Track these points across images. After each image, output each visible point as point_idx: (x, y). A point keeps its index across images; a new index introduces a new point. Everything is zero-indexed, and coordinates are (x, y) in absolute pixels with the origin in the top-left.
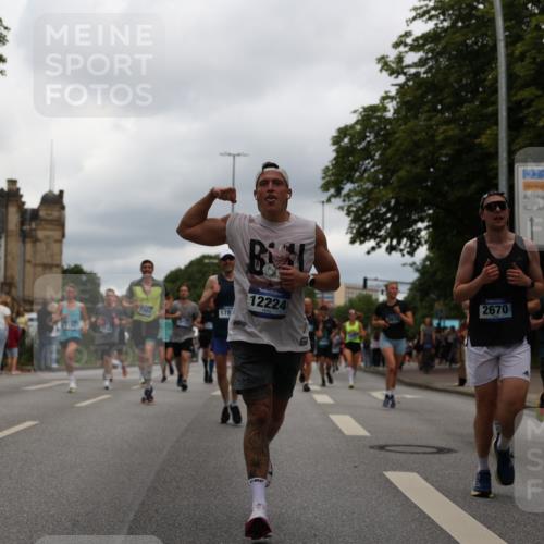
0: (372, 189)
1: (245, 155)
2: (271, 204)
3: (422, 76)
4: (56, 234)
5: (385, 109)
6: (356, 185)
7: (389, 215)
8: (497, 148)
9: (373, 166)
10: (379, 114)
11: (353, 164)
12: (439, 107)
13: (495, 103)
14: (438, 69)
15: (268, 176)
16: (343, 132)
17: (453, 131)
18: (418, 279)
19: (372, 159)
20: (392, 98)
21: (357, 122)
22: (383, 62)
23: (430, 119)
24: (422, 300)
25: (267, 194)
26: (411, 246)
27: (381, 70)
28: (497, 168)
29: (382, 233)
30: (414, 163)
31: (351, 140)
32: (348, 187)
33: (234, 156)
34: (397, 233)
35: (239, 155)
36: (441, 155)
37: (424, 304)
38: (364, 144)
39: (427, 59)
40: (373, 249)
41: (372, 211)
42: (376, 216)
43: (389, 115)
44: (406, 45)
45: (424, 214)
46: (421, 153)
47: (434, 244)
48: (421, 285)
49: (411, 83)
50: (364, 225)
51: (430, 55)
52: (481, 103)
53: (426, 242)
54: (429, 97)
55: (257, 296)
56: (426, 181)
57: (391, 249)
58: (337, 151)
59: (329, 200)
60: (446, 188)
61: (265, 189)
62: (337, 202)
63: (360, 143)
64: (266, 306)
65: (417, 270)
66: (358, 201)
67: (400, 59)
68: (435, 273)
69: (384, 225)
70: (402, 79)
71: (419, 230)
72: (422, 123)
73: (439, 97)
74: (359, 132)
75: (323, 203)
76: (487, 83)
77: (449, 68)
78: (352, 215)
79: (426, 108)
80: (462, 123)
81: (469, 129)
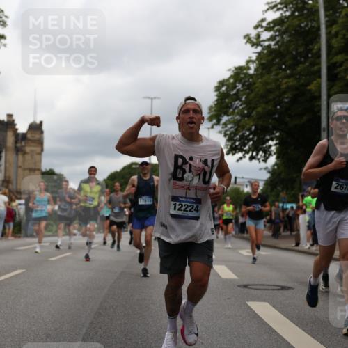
0: (240, 120)
1: (159, 98)
3: (273, 47)
4: (38, 149)
5: (249, 68)
6: (230, 117)
7: (251, 137)
8: (320, 93)
9: (241, 105)
10: (245, 71)
11: (228, 104)
12: (284, 67)
13: (319, 64)
14: (283, 42)
15: (189, 107)
16: (222, 83)
17: (292, 82)
18: (270, 178)
19: (240, 100)
20: (253, 62)
21: (231, 77)
22: (248, 38)
23: (277, 74)
24: (272, 191)
25: (189, 120)
26: (265, 156)
27: (246, 43)
28: (320, 106)
29: (247, 148)
30: (267, 103)
31: (226, 89)
33: (152, 99)
34: (256, 148)
35: (155, 98)
36: (284, 98)
37: (273, 193)
38: (235, 91)
39: (276, 36)
40: (241, 158)
41: (240, 134)
42: (243, 137)
43: (251, 72)
44: (262, 27)
45: (273, 136)
46: (271, 97)
47: (280, 155)
48: (271, 181)
49: (265, 52)
50: (235, 143)
51: (277, 33)
52: (310, 64)
53: (275, 154)
54: (277, 60)
55: (178, 203)
56: (274, 114)
57: (252, 158)
58: (217, 96)
59: (212, 127)
60: (288, 119)
62: (219, 128)
63: (232, 90)
64: (185, 210)
65: (269, 172)
66: (232, 128)
67: (258, 36)
68: (280, 174)
69: (248, 142)
70: (259, 49)
71: (270, 146)
72: (272, 77)
73: (283, 61)
74: (232, 83)
75: (209, 129)
76: (314, 51)
77: (289, 42)
78: (227, 136)
79: (275, 68)
80: (298, 77)
81: (302, 81)
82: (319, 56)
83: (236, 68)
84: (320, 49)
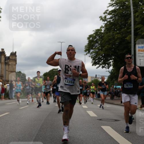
0: (98, 51)
1: (64, 42)
2: (70, 56)
3: (111, 21)
4: (14, 63)
5: (101, 30)
6: (94, 50)
7: (102, 58)
8: (131, 40)
9: (98, 45)
10: (100, 31)
11: (93, 45)
12: (116, 30)
13: (131, 28)
14: (115, 20)
15: (70, 49)
16: (90, 36)
17: (119, 36)
18: (110, 75)
19: (98, 43)
20: (103, 27)
21: (94, 34)
22: (101, 18)
23: (113, 33)
24: (111, 81)
25: (69, 53)
26: (108, 66)
27: (100, 20)
28: (131, 46)
29: (101, 63)
30: (109, 44)
31: (92, 38)
32: (92, 51)
33: (61, 43)
34: (104, 63)
35: (63, 42)
36: (116, 42)
37: (112, 82)
38: (96, 39)
39: (113, 17)
40: (98, 67)
41: (98, 57)
43: (103, 32)
44: (107, 13)
45: (112, 58)
46: (111, 42)
47: (114, 66)
48: (111, 77)
49: (108, 23)
50: (96, 60)
51: (113, 16)
52: (127, 28)
53: (112, 65)
54: (113, 27)
55: (67, 80)
56: (112, 49)
57: (103, 67)
58: (89, 41)
59: (86, 54)
60: (117, 51)
61: (69, 52)
62: (89, 55)
63: (95, 39)
64: (69, 82)
65: (110, 73)
66: (94, 54)
67: (105, 17)
68: (114, 74)
69: (101, 61)
70: (106, 22)
71: (110, 62)
72: (111, 34)
73: (116, 27)
74: (95, 36)
75: (85, 55)
76: (128, 23)
77: (118, 19)
78: (93, 58)
79: (112, 30)
80: (122, 34)
81: (124, 36)
82: (131, 25)
83: (96, 30)
84: (131, 22)
